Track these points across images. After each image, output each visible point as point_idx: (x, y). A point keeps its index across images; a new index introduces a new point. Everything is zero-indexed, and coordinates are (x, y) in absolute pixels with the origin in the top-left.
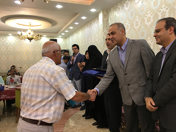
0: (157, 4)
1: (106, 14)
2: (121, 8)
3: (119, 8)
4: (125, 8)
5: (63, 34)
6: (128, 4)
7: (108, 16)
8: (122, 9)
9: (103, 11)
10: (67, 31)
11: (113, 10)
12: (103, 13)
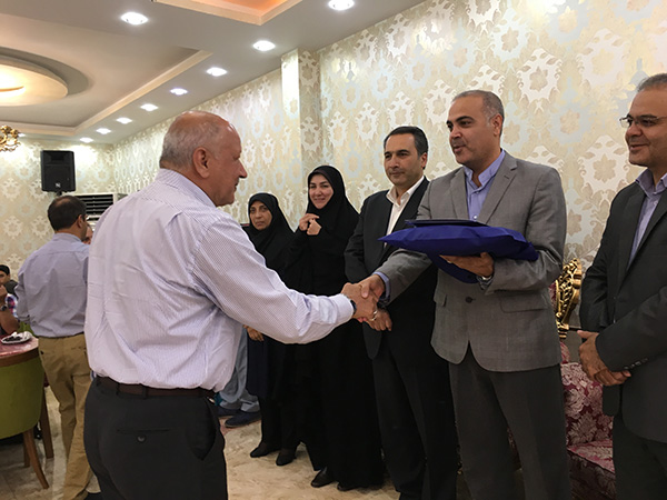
0: (517, 43)
1: (310, 62)
2: (372, 47)
3: (366, 48)
4: (391, 48)
5: (104, 131)
6: (401, 33)
7: (319, 73)
8: (378, 51)
9: (300, 54)
10: (124, 121)
11: (341, 52)
12: (300, 61)
